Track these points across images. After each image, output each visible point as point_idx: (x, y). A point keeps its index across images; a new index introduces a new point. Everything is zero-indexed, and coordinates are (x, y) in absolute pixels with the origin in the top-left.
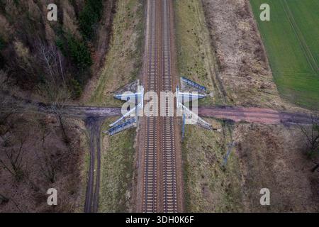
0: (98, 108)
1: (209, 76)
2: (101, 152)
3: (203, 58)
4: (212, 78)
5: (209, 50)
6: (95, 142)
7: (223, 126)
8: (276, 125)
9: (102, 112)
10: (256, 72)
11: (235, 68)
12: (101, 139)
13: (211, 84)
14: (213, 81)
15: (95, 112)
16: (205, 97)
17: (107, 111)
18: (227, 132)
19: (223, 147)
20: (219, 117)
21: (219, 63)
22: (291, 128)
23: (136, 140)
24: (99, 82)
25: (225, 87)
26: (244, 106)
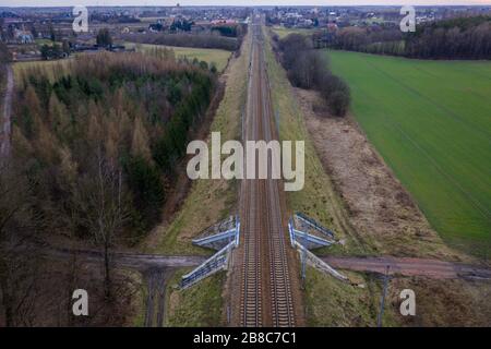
0: (167, 257)
1: (336, 221)
2: (165, 313)
3: (325, 202)
4: (341, 223)
5: (331, 194)
6: (156, 300)
7: (367, 280)
8: (452, 280)
9: (171, 262)
10: (404, 218)
11: (372, 213)
12: (166, 296)
13: (340, 230)
14: (342, 226)
15: (161, 261)
16: (334, 245)
17: (180, 261)
18: (376, 289)
19: (371, 308)
20: (358, 269)
21: (348, 207)
22: (477, 283)
23: (226, 286)
24: (171, 227)
25: (362, 235)
26: (394, 255)
